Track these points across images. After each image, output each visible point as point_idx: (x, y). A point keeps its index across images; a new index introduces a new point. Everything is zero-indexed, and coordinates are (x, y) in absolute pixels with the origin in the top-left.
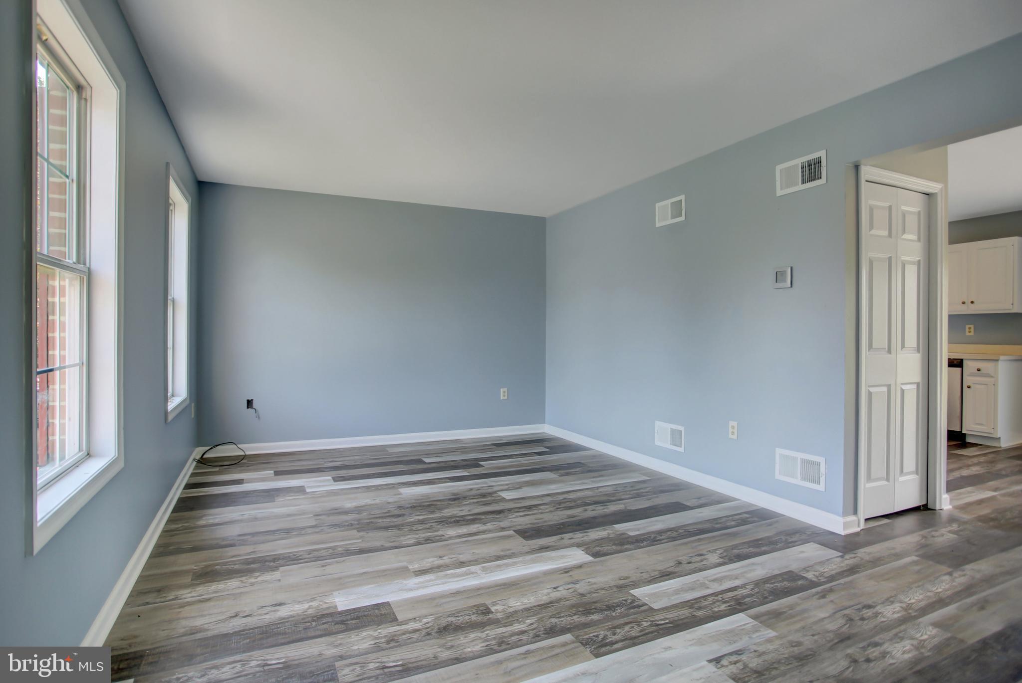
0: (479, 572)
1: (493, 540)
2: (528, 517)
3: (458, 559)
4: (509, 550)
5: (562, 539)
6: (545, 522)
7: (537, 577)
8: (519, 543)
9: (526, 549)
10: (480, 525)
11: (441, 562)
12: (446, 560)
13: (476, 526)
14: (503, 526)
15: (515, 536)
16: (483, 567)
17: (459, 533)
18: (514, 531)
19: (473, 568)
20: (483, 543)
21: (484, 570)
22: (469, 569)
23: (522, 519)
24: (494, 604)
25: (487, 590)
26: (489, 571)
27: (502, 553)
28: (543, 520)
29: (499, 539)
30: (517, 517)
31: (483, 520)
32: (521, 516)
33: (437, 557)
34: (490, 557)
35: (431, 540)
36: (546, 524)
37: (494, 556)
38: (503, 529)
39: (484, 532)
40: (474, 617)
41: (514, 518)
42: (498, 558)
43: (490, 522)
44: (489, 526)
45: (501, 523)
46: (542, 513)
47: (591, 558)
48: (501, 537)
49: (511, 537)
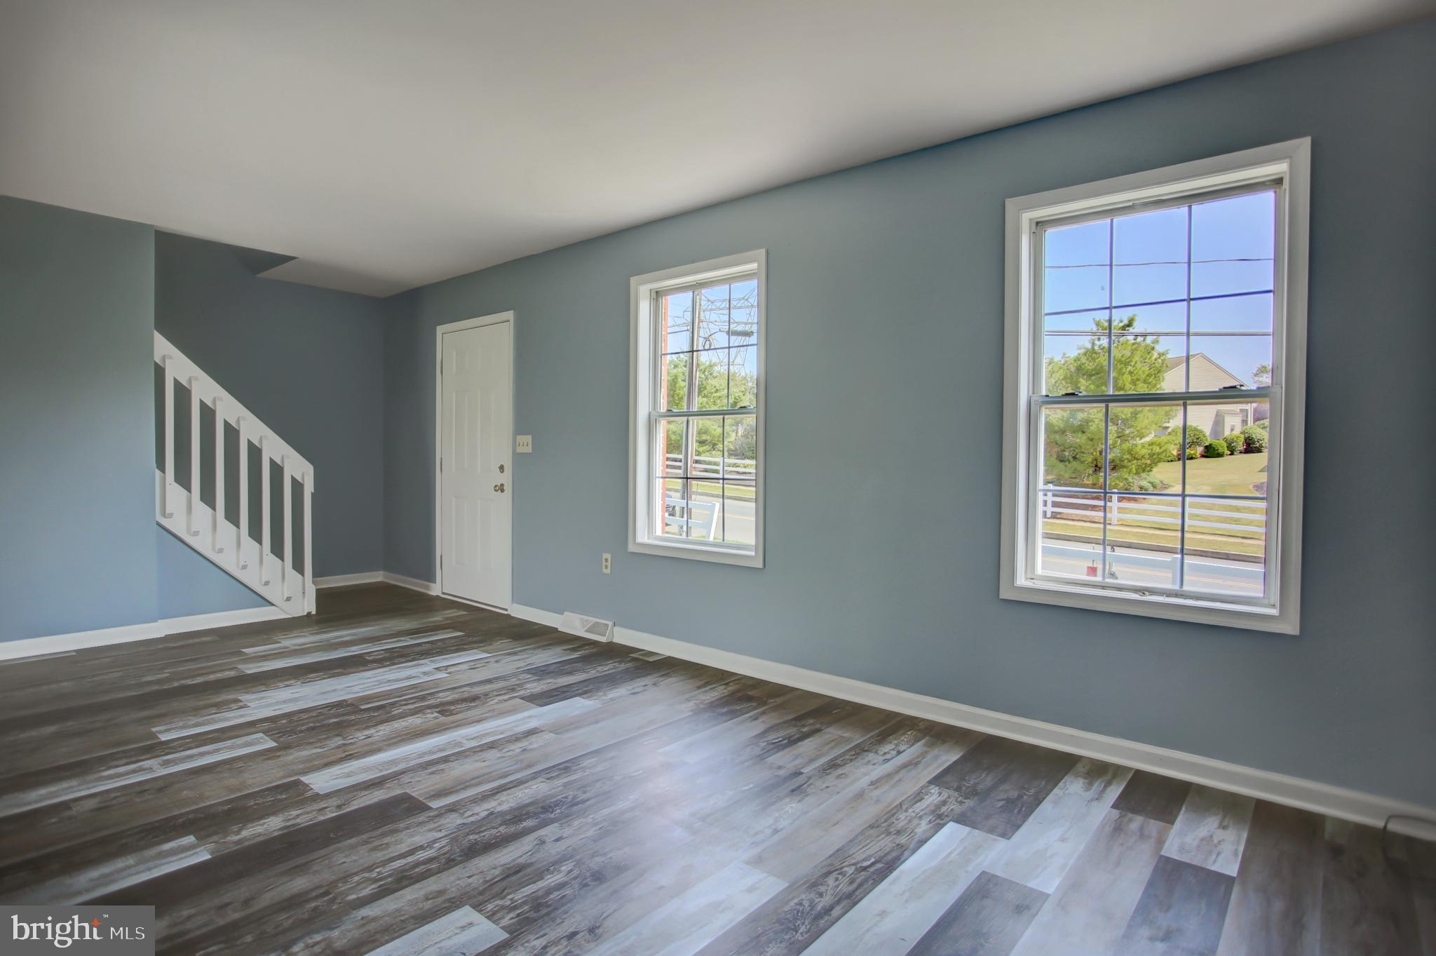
0: (464, 741)
1: (463, 785)
2: (403, 848)
3: (500, 750)
4: (432, 773)
5: (339, 807)
6: (366, 842)
7: (389, 745)
8: (418, 787)
9: (406, 778)
10: (499, 809)
11: (524, 744)
12: (517, 747)
13: (505, 807)
14: (454, 815)
15: (426, 798)
16: (462, 747)
17: (526, 788)
18: (430, 808)
19: (474, 744)
20: (478, 777)
21: (459, 744)
22: (479, 742)
23: (419, 839)
24: (436, 718)
25: (448, 726)
26: (454, 743)
27: (442, 766)
28: (370, 846)
29: (452, 788)
30: (430, 845)
31: (499, 821)
32: (422, 848)
33: (531, 749)
34: (457, 760)
35: (560, 769)
36: (365, 837)
37: (452, 761)
38: (452, 809)
39: (485, 797)
40: (453, 708)
41: (435, 841)
42: (446, 760)
43: (484, 818)
44: (482, 810)
45: (459, 821)
46: (370, 869)
47: (304, 779)
48: (451, 793)
49: (433, 796)
